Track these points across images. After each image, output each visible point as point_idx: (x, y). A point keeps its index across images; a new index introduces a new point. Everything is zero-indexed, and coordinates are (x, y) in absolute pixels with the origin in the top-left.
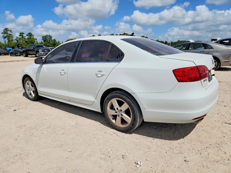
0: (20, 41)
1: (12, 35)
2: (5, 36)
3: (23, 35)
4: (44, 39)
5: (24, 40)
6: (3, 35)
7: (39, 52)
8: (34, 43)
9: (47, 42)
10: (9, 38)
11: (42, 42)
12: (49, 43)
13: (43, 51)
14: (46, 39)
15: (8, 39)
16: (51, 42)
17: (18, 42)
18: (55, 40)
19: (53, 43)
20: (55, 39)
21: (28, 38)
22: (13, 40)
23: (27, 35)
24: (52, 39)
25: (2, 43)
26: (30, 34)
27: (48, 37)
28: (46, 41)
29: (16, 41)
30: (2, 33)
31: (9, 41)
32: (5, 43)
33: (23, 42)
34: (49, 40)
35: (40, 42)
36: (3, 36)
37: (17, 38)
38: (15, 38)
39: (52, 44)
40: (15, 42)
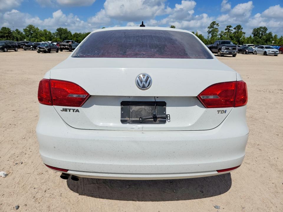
0: (224, 36)
1: (217, 29)
2: (210, 31)
3: (230, 28)
4: (255, 33)
5: (229, 35)
6: (209, 29)
7: (221, 50)
8: (240, 38)
9: (258, 36)
10: (214, 33)
11: (251, 36)
12: (260, 38)
13: (226, 49)
14: (257, 32)
15: (212, 34)
16: (265, 36)
17: (222, 37)
18: (270, 34)
19: (266, 37)
20: (271, 32)
21: (235, 33)
22: (217, 35)
23: (235, 29)
24: (266, 33)
25: (205, 38)
26: (239, 27)
27: (262, 30)
28: (256, 35)
29: (220, 37)
30: (208, 28)
31: (213, 36)
32: (208, 38)
33: (227, 37)
34: (262, 34)
35: (249, 36)
36: (208, 31)
37: (222, 32)
38: (219, 33)
39: (264, 39)
40: (218, 38)
